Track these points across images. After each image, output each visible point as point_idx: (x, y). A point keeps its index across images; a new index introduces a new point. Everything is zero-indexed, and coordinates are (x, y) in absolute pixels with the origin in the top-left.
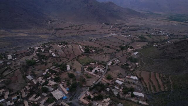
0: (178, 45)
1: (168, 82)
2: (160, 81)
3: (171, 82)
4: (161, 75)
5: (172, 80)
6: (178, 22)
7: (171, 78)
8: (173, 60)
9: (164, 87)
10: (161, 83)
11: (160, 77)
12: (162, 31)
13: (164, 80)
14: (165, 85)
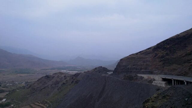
0: (40, 81)
1: (46, 102)
2: (41, 105)
3: (48, 101)
4: (39, 102)
5: (48, 100)
6: (25, 74)
7: (47, 100)
8: (42, 90)
9: (46, 106)
10: (42, 105)
11: (39, 103)
12: (16, 81)
13: (43, 102)
14: (46, 105)
